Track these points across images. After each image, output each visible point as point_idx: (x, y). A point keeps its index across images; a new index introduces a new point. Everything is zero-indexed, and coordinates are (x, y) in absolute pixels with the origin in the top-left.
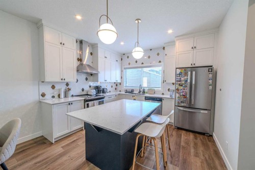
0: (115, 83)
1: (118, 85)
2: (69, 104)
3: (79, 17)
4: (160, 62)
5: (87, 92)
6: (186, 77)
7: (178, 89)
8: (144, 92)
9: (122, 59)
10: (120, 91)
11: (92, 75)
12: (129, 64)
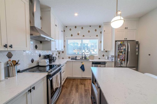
0: (58, 51)
1: (61, 53)
2: (30, 91)
4: (97, 36)
5: (38, 63)
6: (124, 47)
7: (119, 55)
8: (85, 58)
9: (64, 31)
10: (63, 58)
11: (41, 42)
12: (72, 35)
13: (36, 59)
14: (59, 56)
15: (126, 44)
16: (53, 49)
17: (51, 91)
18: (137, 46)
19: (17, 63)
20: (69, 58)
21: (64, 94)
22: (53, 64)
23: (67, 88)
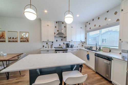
1: (84, 43)
3: (46, 11)
9: (86, 26)
11: (65, 38)
12: (90, 28)
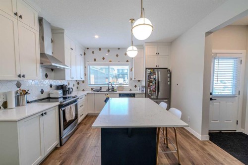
0: (76, 81)
2: (42, 115)
4: (127, 61)
5: (49, 94)
6: (155, 76)
7: (149, 85)
8: (113, 89)
9: (85, 54)
10: (83, 90)
11: (52, 70)
12: (95, 60)
13: (47, 90)
14: (77, 88)
15: (157, 72)
16: (68, 77)
17: (64, 124)
18: (169, 75)
19: (27, 93)
20: (92, 89)
21: (81, 131)
22: (68, 96)
23: (85, 125)
